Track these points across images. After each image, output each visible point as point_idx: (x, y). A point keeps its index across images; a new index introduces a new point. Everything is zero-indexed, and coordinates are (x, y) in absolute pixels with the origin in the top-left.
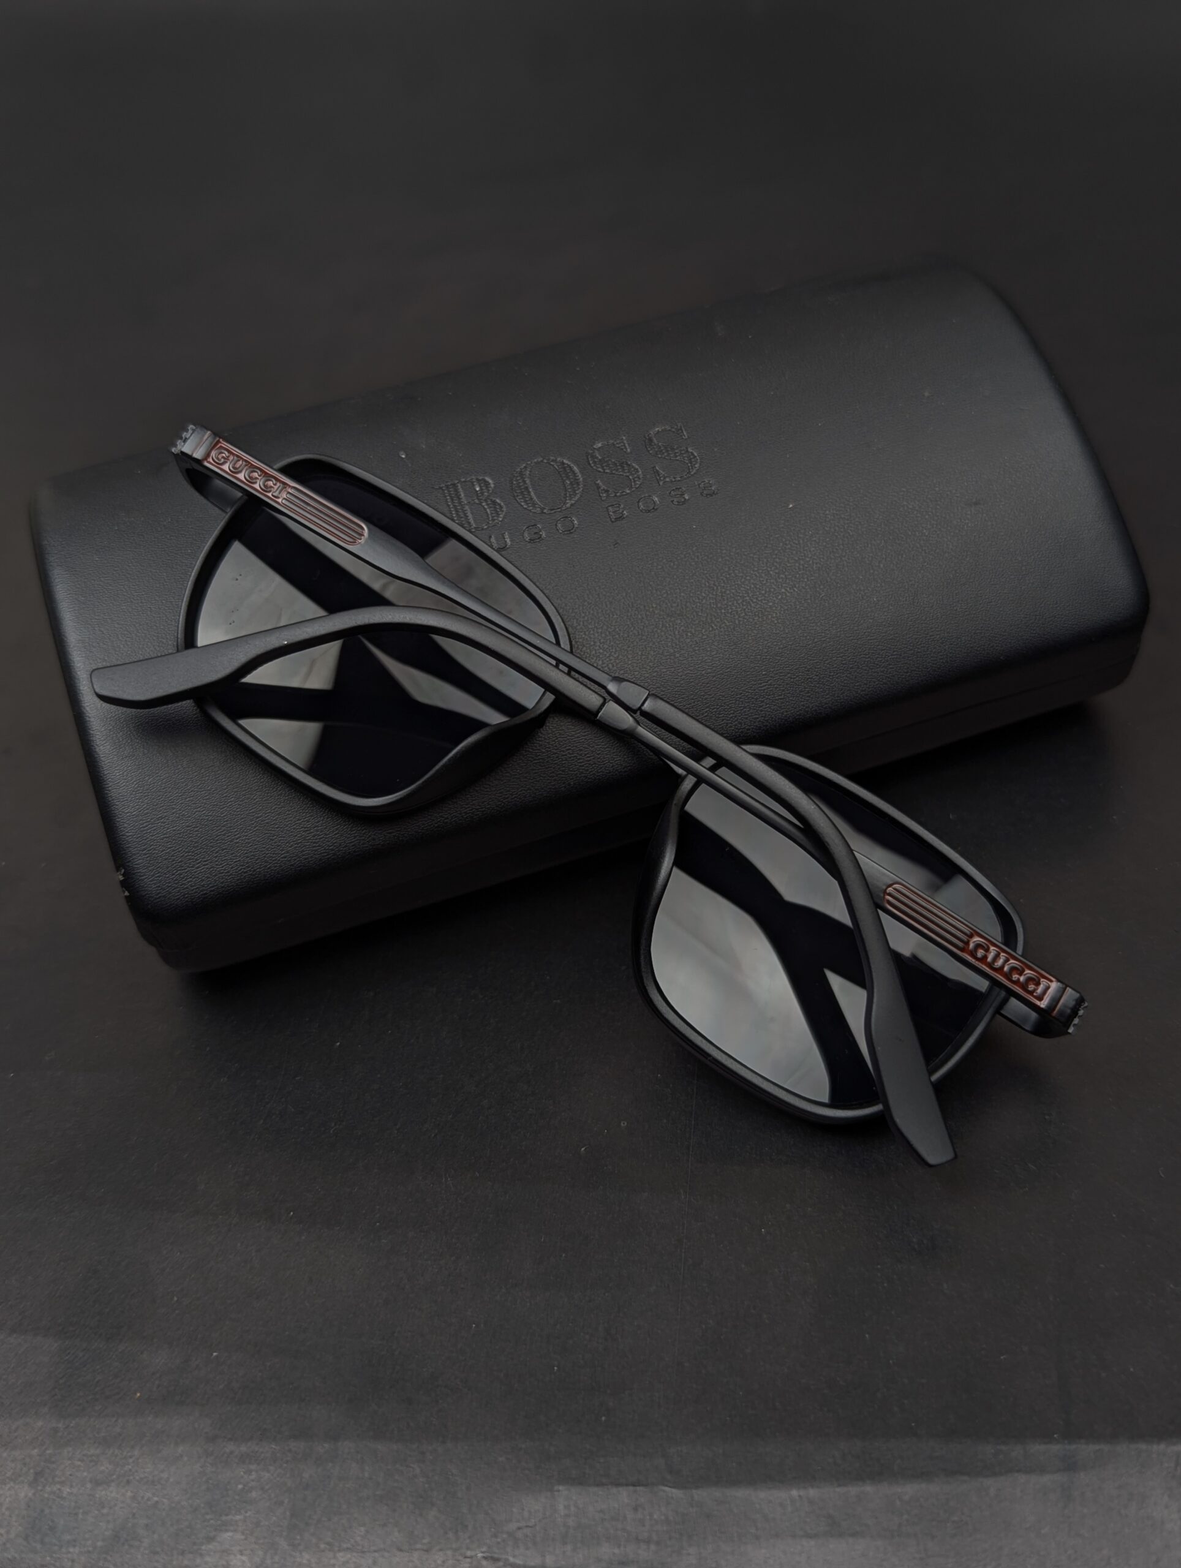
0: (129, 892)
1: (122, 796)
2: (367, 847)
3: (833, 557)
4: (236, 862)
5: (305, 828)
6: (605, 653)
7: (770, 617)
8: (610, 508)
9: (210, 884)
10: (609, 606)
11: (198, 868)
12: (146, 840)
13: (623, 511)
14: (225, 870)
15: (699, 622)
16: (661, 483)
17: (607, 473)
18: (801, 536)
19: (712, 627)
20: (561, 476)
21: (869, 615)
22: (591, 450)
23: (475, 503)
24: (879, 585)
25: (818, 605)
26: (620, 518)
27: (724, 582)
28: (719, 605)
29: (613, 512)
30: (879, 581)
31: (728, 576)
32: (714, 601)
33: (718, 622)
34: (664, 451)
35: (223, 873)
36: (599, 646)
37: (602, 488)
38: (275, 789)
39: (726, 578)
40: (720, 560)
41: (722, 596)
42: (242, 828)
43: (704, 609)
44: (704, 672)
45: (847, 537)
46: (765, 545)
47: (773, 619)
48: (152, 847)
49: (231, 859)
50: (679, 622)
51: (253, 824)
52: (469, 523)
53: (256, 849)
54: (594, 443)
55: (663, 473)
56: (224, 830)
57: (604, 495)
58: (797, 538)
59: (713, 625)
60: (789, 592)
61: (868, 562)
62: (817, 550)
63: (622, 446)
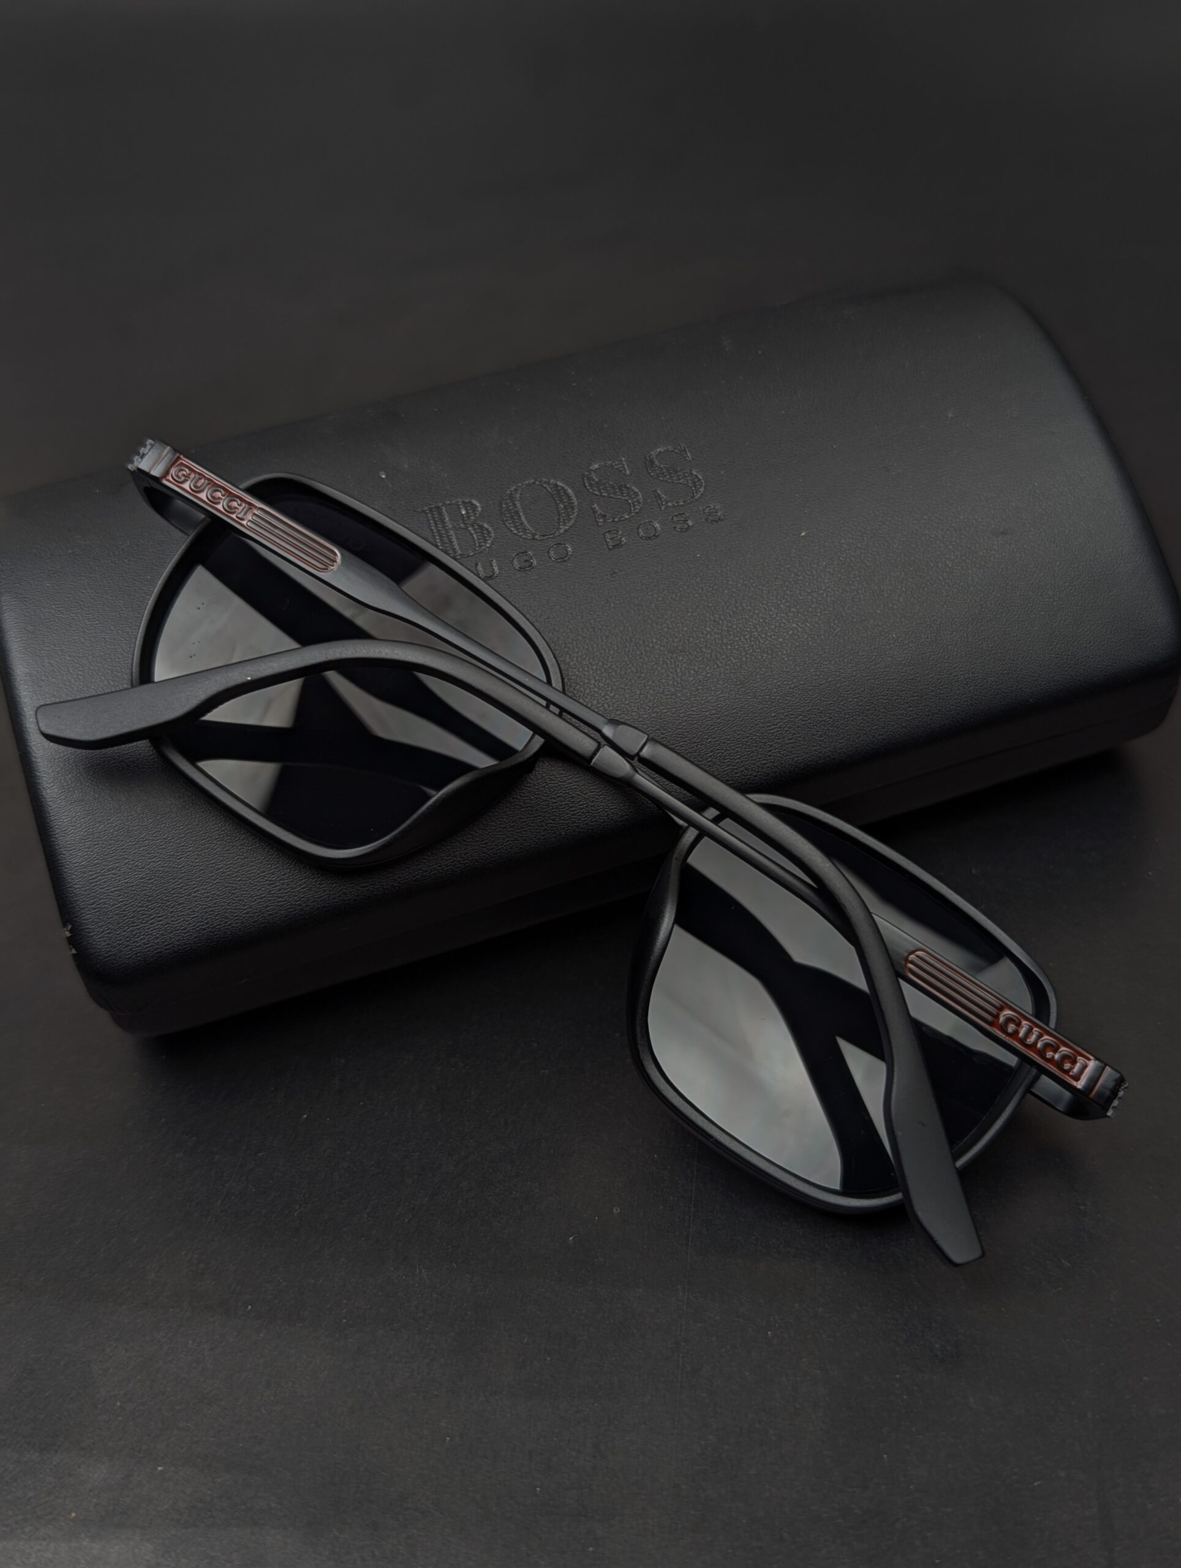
0: (76, 950)
1: (69, 844)
2: (337, 902)
3: (848, 589)
4: (193, 918)
5: (270, 881)
6: (601, 692)
7: (780, 653)
8: (608, 535)
9: (165, 942)
10: (605, 641)
11: (151, 924)
12: (95, 892)
13: (621, 538)
14: (181, 926)
15: (703, 659)
16: (663, 508)
17: (604, 496)
18: (815, 566)
19: (717, 664)
20: (554, 499)
21: (887, 653)
22: (588, 471)
23: (460, 528)
24: (898, 620)
25: (833, 641)
26: (618, 545)
27: (730, 616)
28: (725, 641)
29: (611, 539)
30: (899, 616)
31: (735, 609)
32: (720, 636)
33: (723, 659)
34: (666, 474)
35: (178, 930)
36: (594, 684)
37: (598, 513)
38: (237, 839)
39: (733, 611)
40: (726, 591)
41: (728, 631)
42: (202, 880)
43: (708, 645)
44: (707, 713)
45: (864, 569)
46: (775, 576)
47: (783, 656)
48: (101, 902)
49: (188, 914)
50: (681, 658)
51: (213, 876)
52: (454, 549)
53: (215, 904)
54: (591, 464)
55: (665, 497)
56: (181, 883)
57: (601, 520)
58: (809, 568)
59: (718, 662)
60: (801, 628)
61: (886, 595)
62: (831, 582)
63: (620, 467)
